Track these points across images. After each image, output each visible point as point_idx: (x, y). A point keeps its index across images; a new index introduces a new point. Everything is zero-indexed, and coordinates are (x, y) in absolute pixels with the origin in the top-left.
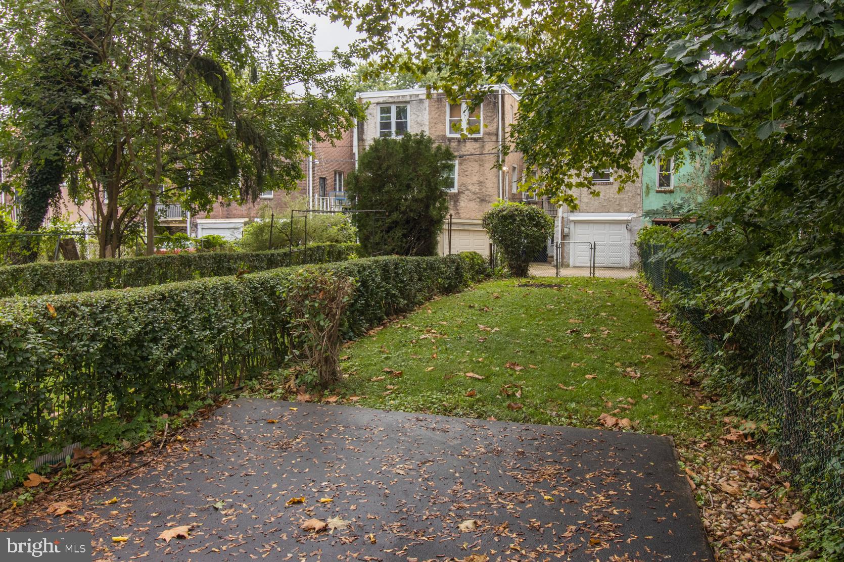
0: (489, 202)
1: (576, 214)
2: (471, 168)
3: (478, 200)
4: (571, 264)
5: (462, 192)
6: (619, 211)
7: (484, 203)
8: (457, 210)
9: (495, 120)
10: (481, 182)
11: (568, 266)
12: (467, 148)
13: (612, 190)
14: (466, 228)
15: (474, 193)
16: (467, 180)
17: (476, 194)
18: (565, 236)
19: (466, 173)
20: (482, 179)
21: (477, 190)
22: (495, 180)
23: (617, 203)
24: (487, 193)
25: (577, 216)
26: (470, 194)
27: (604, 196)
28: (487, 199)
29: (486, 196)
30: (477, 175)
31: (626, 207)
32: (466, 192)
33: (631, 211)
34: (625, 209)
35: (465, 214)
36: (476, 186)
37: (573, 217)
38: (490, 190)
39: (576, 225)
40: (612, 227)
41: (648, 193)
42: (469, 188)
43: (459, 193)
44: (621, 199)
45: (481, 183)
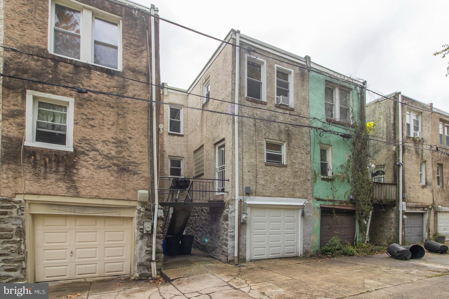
0: (135, 173)
1: (252, 197)
2: (101, 116)
3: (116, 168)
4: (248, 258)
5: (83, 153)
6: (292, 196)
7: (126, 175)
8: (73, 181)
9: (145, 54)
10: (121, 142)
11: (244, 260)
12: (94, 82)
13: (286, 173)
14: (91, 212)
15: (107, 157)
16: (94, 135)
17: (112, 158)
18: (242, 224)
19: (91, 122)
20: (121, 137)
21: (113, 153)
22: (145, 142)
23: (291, 187)
24: (132, 160)
25: (253, 200)
26: (99, 158)
27: (280, 179)
28: (131, 168)
29: (130, 163)
30: (114, 129)
31: (299, 192)
32: (92, 154)
33: (302, 197)
34: (298, 194)
35: (89, 190)
36: (111, 146)
37: (249, 201)
38: (136, 155)
39: (252, 210)
40: (287, 213)
41: (315, 180)
42: (99, 147)
43: (76, 153)
44: (295, 184)
45: (119, 143)
